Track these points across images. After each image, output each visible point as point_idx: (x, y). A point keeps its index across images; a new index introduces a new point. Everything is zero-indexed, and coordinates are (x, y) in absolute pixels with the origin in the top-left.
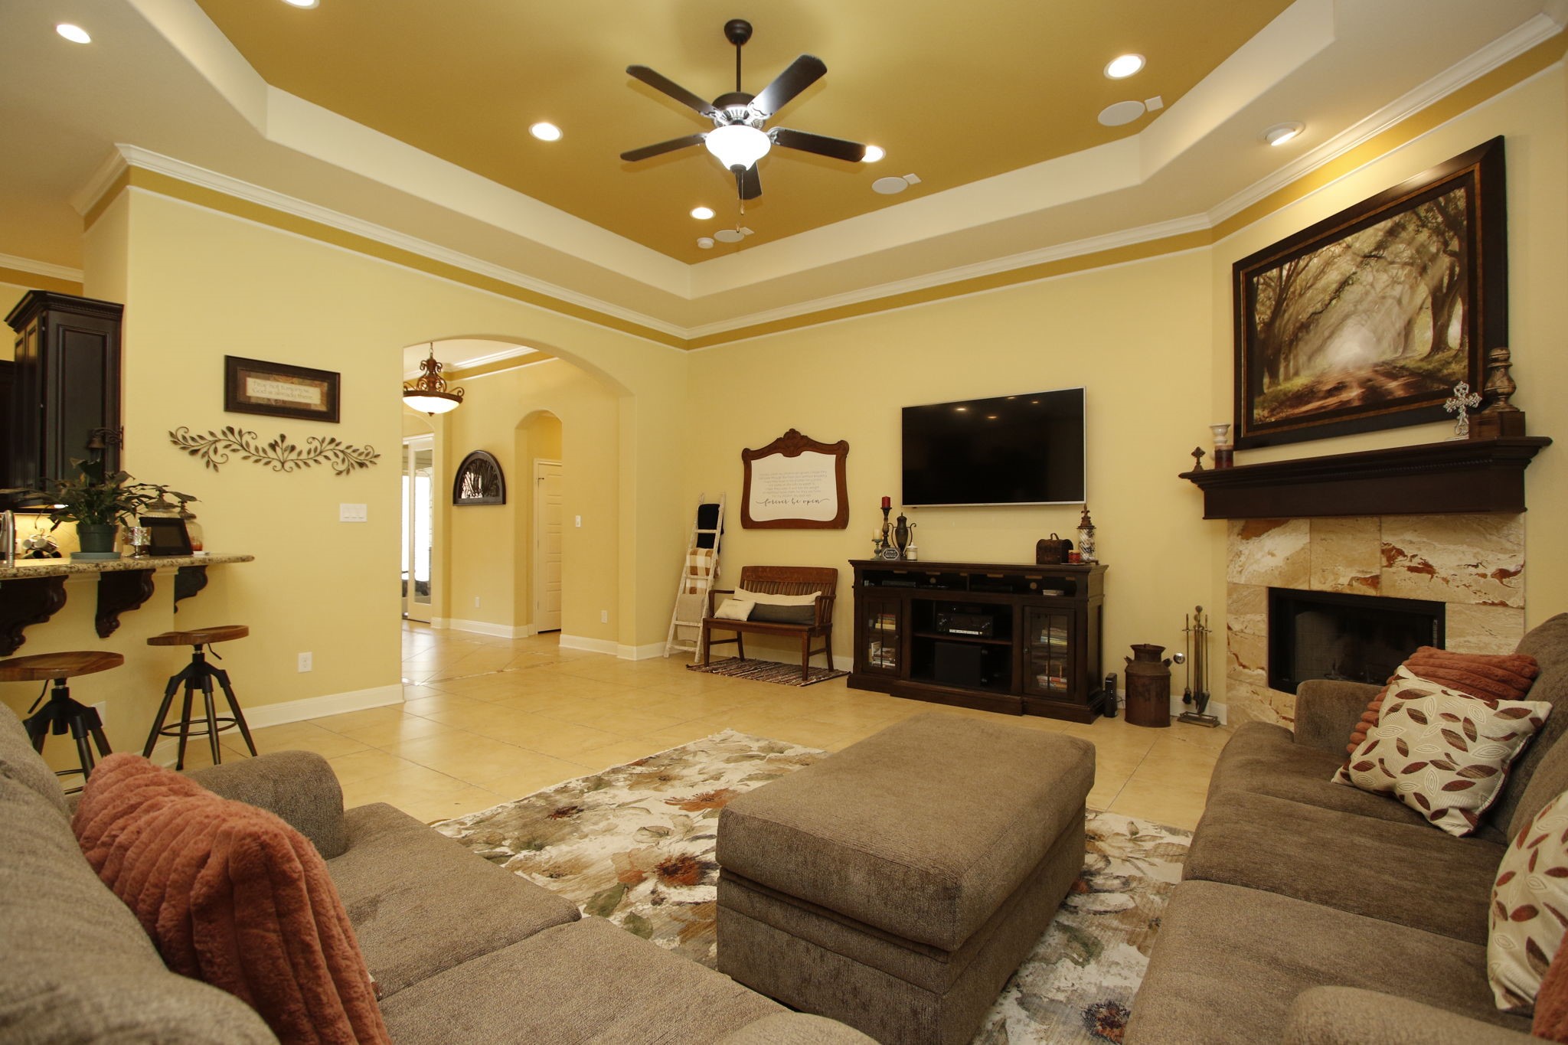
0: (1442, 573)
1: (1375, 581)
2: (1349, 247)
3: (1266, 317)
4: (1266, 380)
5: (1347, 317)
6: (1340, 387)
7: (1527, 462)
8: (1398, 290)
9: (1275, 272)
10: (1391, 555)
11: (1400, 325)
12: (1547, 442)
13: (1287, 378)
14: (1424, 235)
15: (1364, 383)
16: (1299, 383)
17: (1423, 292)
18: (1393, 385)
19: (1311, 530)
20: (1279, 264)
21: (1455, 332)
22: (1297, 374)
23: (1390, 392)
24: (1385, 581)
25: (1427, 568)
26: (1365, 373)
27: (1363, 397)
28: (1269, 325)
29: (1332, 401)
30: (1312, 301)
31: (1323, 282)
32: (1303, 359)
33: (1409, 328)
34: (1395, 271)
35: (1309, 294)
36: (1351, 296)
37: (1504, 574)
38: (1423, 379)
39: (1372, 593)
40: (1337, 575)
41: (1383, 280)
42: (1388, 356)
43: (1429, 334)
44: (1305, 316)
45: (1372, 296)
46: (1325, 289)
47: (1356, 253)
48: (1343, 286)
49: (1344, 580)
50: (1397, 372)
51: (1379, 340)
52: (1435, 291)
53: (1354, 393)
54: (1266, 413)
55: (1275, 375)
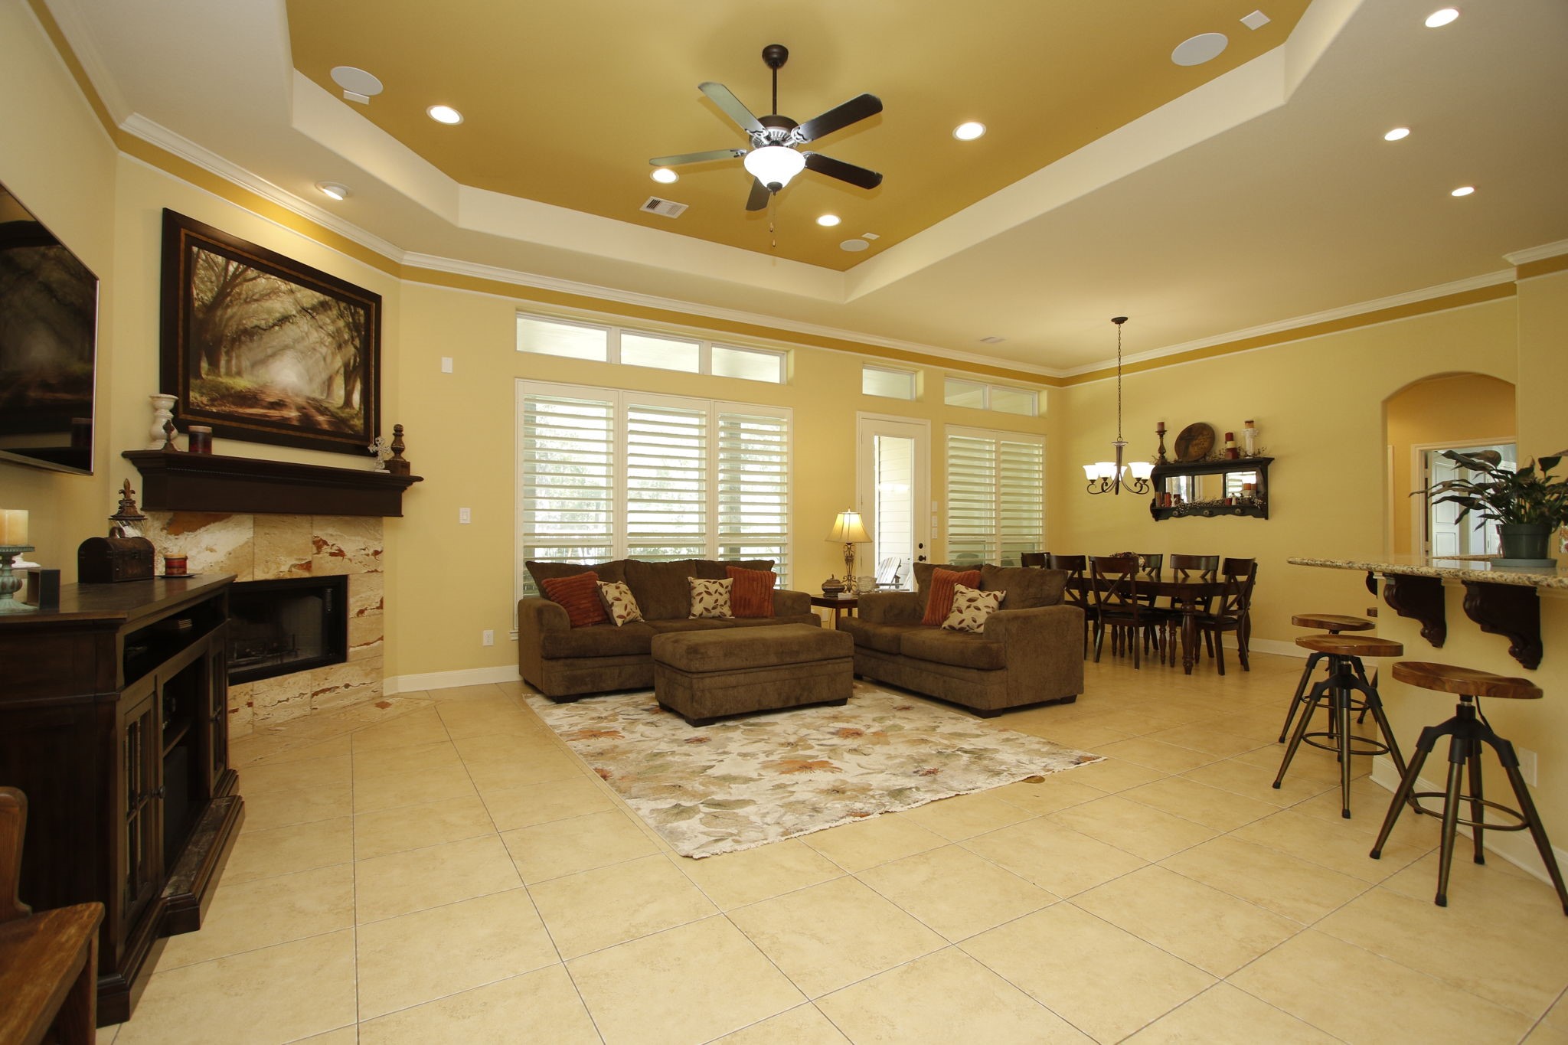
0: (349, 554)
1: (308, 566)
2: (292, 291)
3: (208, 297)
4: (204, 365)
5: (286, 347)
6: (279, 405)
7: (403, 490)
8: (323, 349)
9: (220, 259)
10: (319, 544)
11: (324, 376)
12: (419, 479)
13: (229, 374)
14: (341, 323)
15: (300, 408)
16: (243, 383)
17: (338, 363)
18: (321, 418)
19: (253, 526)
21: (356, 398)
22: (239, 373)
23: (319, 423)
24: (314, 566)
25: (340, 553)
26: (301, 401)
27: (300, 419)
28: (208, 308)
29: (274, 413)
30: (257, 314)
31: (268, 304)
32: (245, 363)
33: (330, 381)
34: (322, 334)
35: (254, 306)
36: (290, 332)
37: (376, 553)
38: (339, 422)
39: (306, 575)
40: (279, 564)
41: (315, 336)
42: (317, 395)
43: (342, 393)
44: (249, 323)
45: (306, 343)
46: (269, 312)
47: (297, 302)
48: (285, 319)
49: (285, 568)
50: (323, 410)
51: (311, 380)
52: (346, 365)
53: (293, 414)
54: (205, 400)
55: (214, 364)
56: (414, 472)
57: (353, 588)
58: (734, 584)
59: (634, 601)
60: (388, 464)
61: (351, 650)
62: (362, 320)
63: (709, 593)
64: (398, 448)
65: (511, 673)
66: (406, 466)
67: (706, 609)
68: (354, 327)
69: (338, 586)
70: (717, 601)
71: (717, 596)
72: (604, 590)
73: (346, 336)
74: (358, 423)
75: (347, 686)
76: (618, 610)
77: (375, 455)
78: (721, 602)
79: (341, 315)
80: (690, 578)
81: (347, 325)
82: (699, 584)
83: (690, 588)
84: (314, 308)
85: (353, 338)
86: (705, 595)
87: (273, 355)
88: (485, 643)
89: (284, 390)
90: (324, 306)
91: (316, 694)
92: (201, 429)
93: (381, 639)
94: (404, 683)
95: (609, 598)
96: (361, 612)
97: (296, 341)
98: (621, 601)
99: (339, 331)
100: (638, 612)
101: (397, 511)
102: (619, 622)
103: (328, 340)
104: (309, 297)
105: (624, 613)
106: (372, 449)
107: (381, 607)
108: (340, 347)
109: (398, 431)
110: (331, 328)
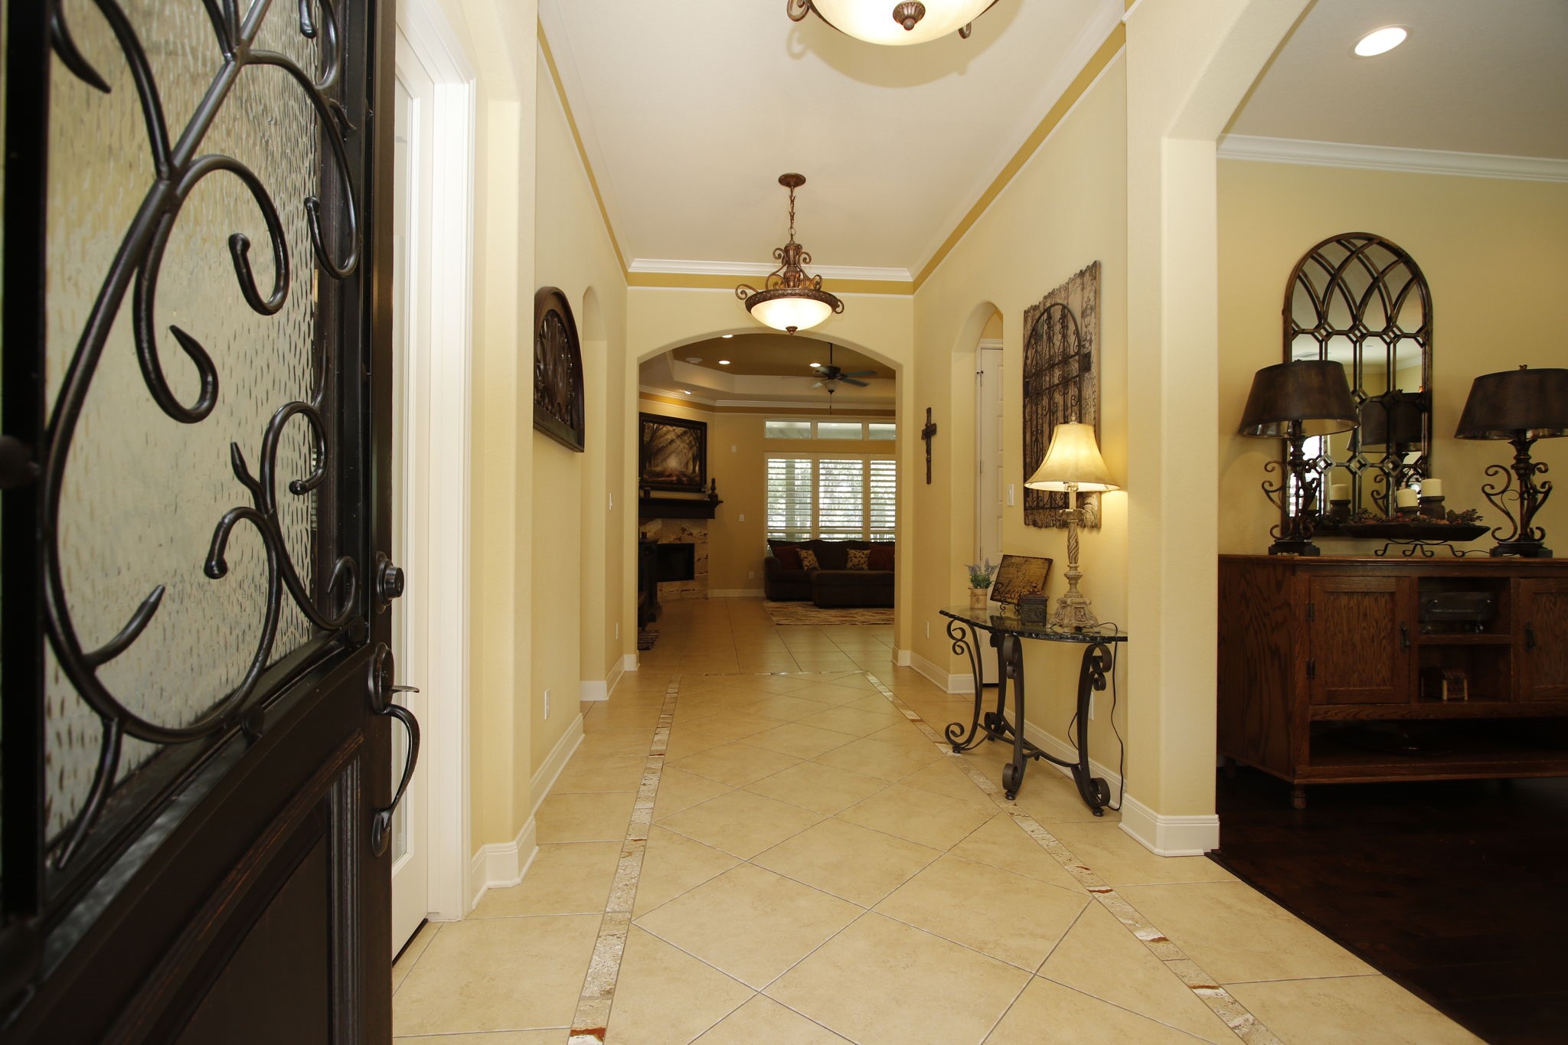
0: (694, 535)
1: (680, 539)
2: (674, 430)
3: (648, 439)
4: (647, 464)
5: (673, 452)
6: (670, 475)
7: (715, 506)
8: (685, 451)
9: (652, 424)
10: (684, 530)
11: (685, 461)
12: (722, 502)
13: (654, 466)
14: (691, 438)
15: (677, 476)
16: (659, 469)
17: (690, 455)
18: (684, 479)
19: (663, 523)
20: (654, 423)
21: (697, 468)
22: (657, 466)
23: (683, 481)
24: (682, 539)
25: (691, 534)
26: (677, 473)
27: (677, 480)
28: (649, 443)
29: (668, 479)
30: (662, 442)
31: (666, 437)
32: (659, 461)
33: (688, 462)
34: (684, 444)
35: (662, 439)
36: (674, 445)
37: (705, 535)
38: (691, 479)
39: (679, 542)
40: (670, 537)
41: (682, 445)
42: (683, 470)
43: (692, 467)
44: (660, 446)
45: (679, 450)
46: (667, 439)
47: (676, 433)
48: (672, 441)
49: (672, 539)
50: (684, 475)
51: (680, 464)
52: (693, 455)
53: (675, 478)
54: (647, 477)
55: (650, 463)
56: (720, 498)
57: (696, 548)
58: (871, 553)
59: (815, 559)
60: (710, 496)
61: (696, 575)
62: (699, 435)
63: (856, 557)
64: (713, 488)
65: (761, 593)
66: (717, 496)
67: (854, 565)
68: (696, 439)
69: (690, 548)
70: (859, 561)
71: (860, 559)
72: (800, 552)
73: (693, 443)
74: (698, 479)
75: (694, 590)
76: (806, 563)
77: (704, 492)
78: (862, 562)
79: (691, 435)
80: (848, 550)
81: (693, 438)
82: (852, 552)
83: (847, 554)
84: (682, 435)
85: (696, 443)
86: (854, 559)
87: (668, 457)
88: (750, 578)
89: (672, 469)
90: (685, 432)
91: (682, 591)
92: (647, 488)
93: (707, 572)
94: (715, 593)
95: (802, 557)
96: (699, 559)
97: (676, 449)
98: (809, 559)
99: (691, 442)
100: (817, 564)
101: (712, 516)
102: (806, 568)
103: (687, 446)
104: (679, 430)
105: (808, 564)
106: (703, 490)
107: (707, 558)
108: (691, 448)
109: (713, 481)
110: (688, 441)
